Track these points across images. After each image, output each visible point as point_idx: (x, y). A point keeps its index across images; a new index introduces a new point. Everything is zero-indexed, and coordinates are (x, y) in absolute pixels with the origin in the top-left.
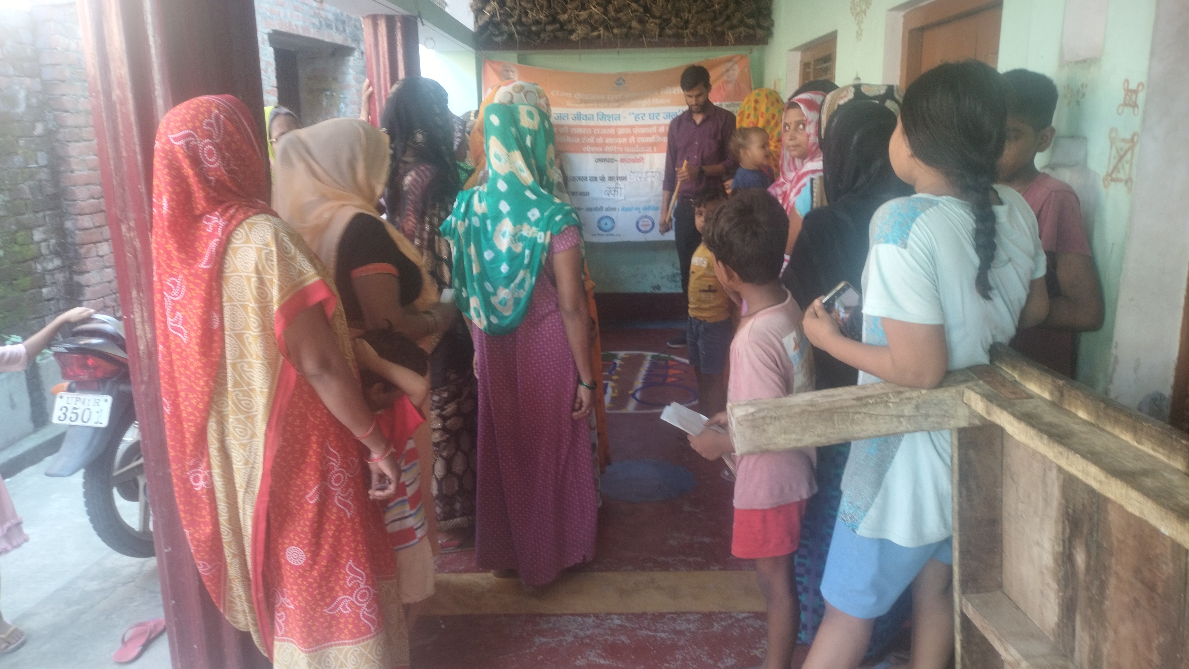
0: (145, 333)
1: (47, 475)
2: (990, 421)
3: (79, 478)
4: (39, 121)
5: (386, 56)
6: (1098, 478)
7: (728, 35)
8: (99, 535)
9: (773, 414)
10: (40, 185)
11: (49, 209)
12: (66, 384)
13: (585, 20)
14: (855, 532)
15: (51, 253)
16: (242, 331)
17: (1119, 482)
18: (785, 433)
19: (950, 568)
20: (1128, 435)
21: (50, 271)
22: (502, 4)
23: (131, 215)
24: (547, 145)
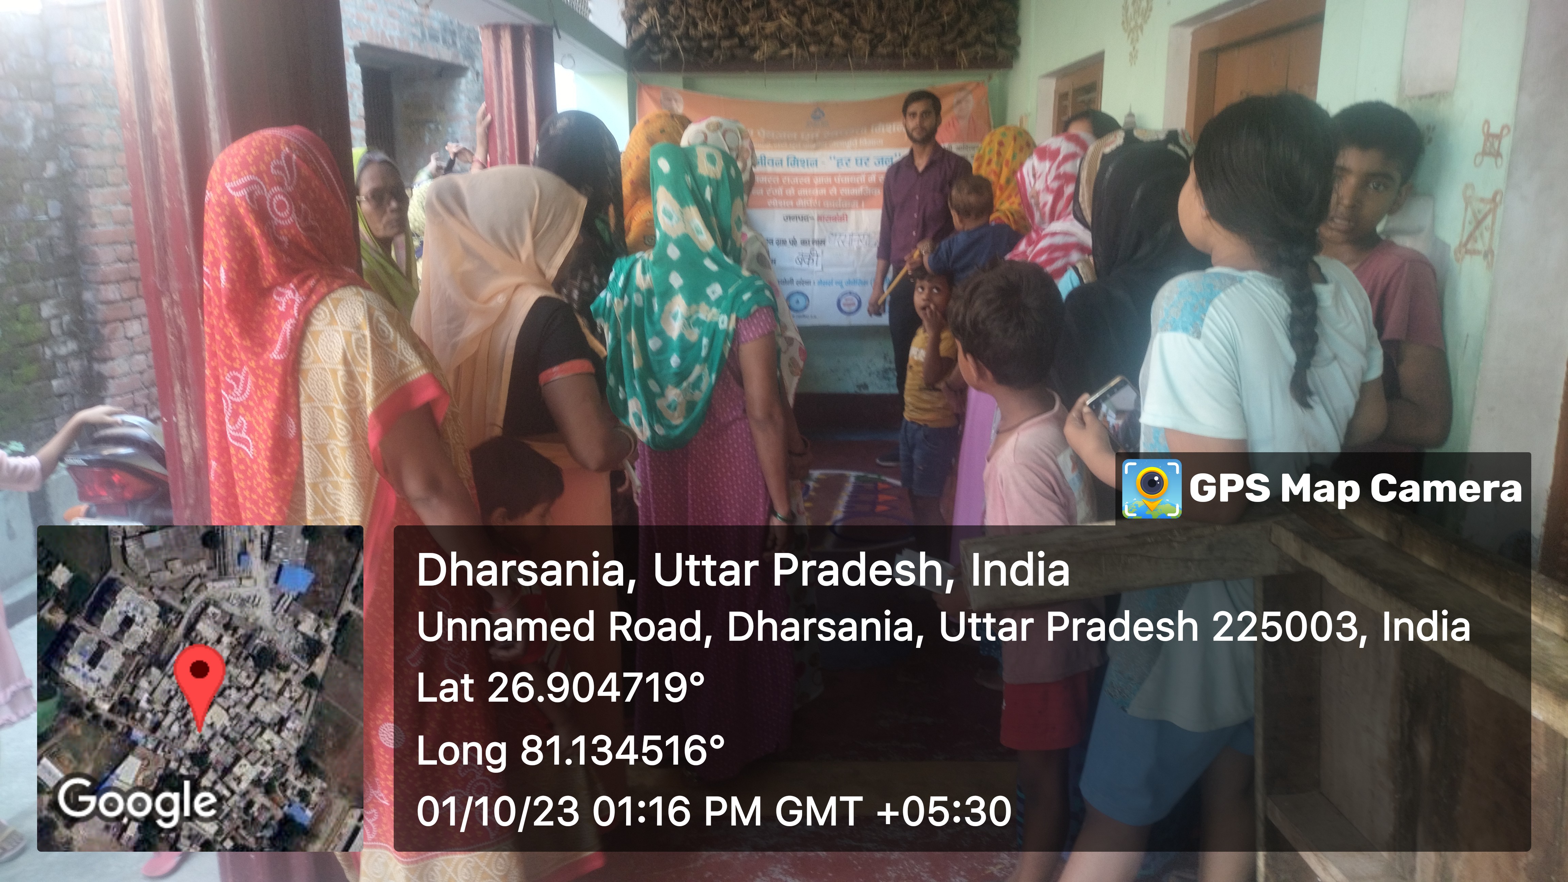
0: (192, 441)
4: (50, 159)
5: (511, 78)
7: (960, 55)
10: (51, 244)
11: (62, 276)
12: (84, 506)
13: (772, 34)
15: (64, 334)
16: (325, 441)
21: (62, 357)
22: (663, 11)
23: (175, 284)
24: (733, 199)
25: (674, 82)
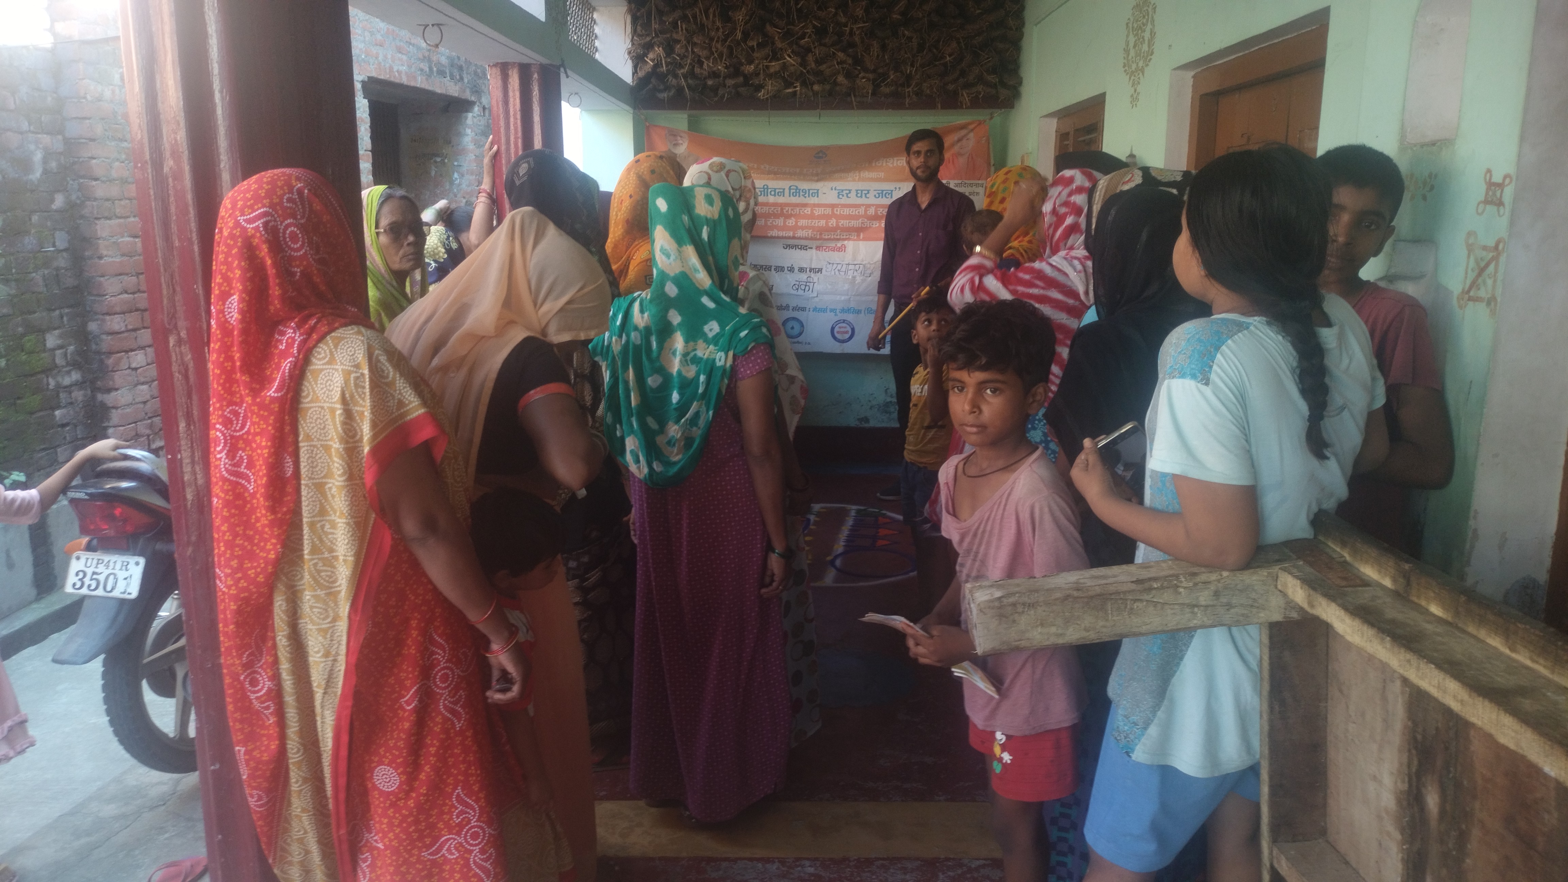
0: (196, 479)
1: (55, 661)
2: (1312, 615)
3: (97, 666)
4: (59, 191)
5: (519, 116)
6: (1459, 697)
7: (962, 95)
8: (122, 742)
9: (1025, 599)
10: (57, 275)
11: (68, 307)
12: (85, 540)
13: (776, 73)
14: (1130, 756)
15: (68, 364)
16: (324, 480)
17: (1487, 703)
18: (1042, 625)
19: (1257, 806)
20: (1498, 639)
21: (66, 387)
22: (669, 49)
23: (182, 324)
24: (730, 241)
25: (679, 120)
